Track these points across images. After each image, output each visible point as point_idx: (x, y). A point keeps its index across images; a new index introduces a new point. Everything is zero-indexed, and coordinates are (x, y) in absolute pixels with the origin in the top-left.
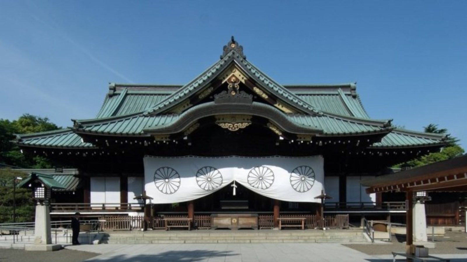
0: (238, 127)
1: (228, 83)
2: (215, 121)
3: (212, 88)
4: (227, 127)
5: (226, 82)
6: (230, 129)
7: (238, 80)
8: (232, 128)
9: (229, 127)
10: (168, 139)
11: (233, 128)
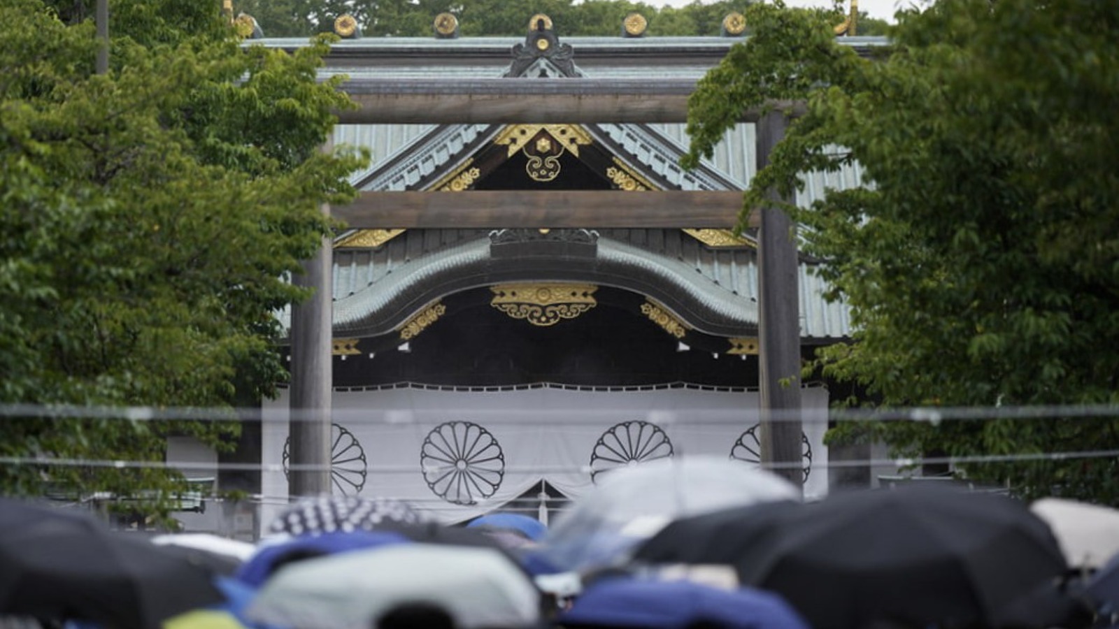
0: (556, 316)
1: (529, 156)
2: (491, 300)
3: (477, 171)
4: (524, 316)
5: (520, 152)
6: (535, 322)
7: (560, 146)
8: (539, 320)
9: (532, 317)
10: (355, 351)
11: (543, 319)
